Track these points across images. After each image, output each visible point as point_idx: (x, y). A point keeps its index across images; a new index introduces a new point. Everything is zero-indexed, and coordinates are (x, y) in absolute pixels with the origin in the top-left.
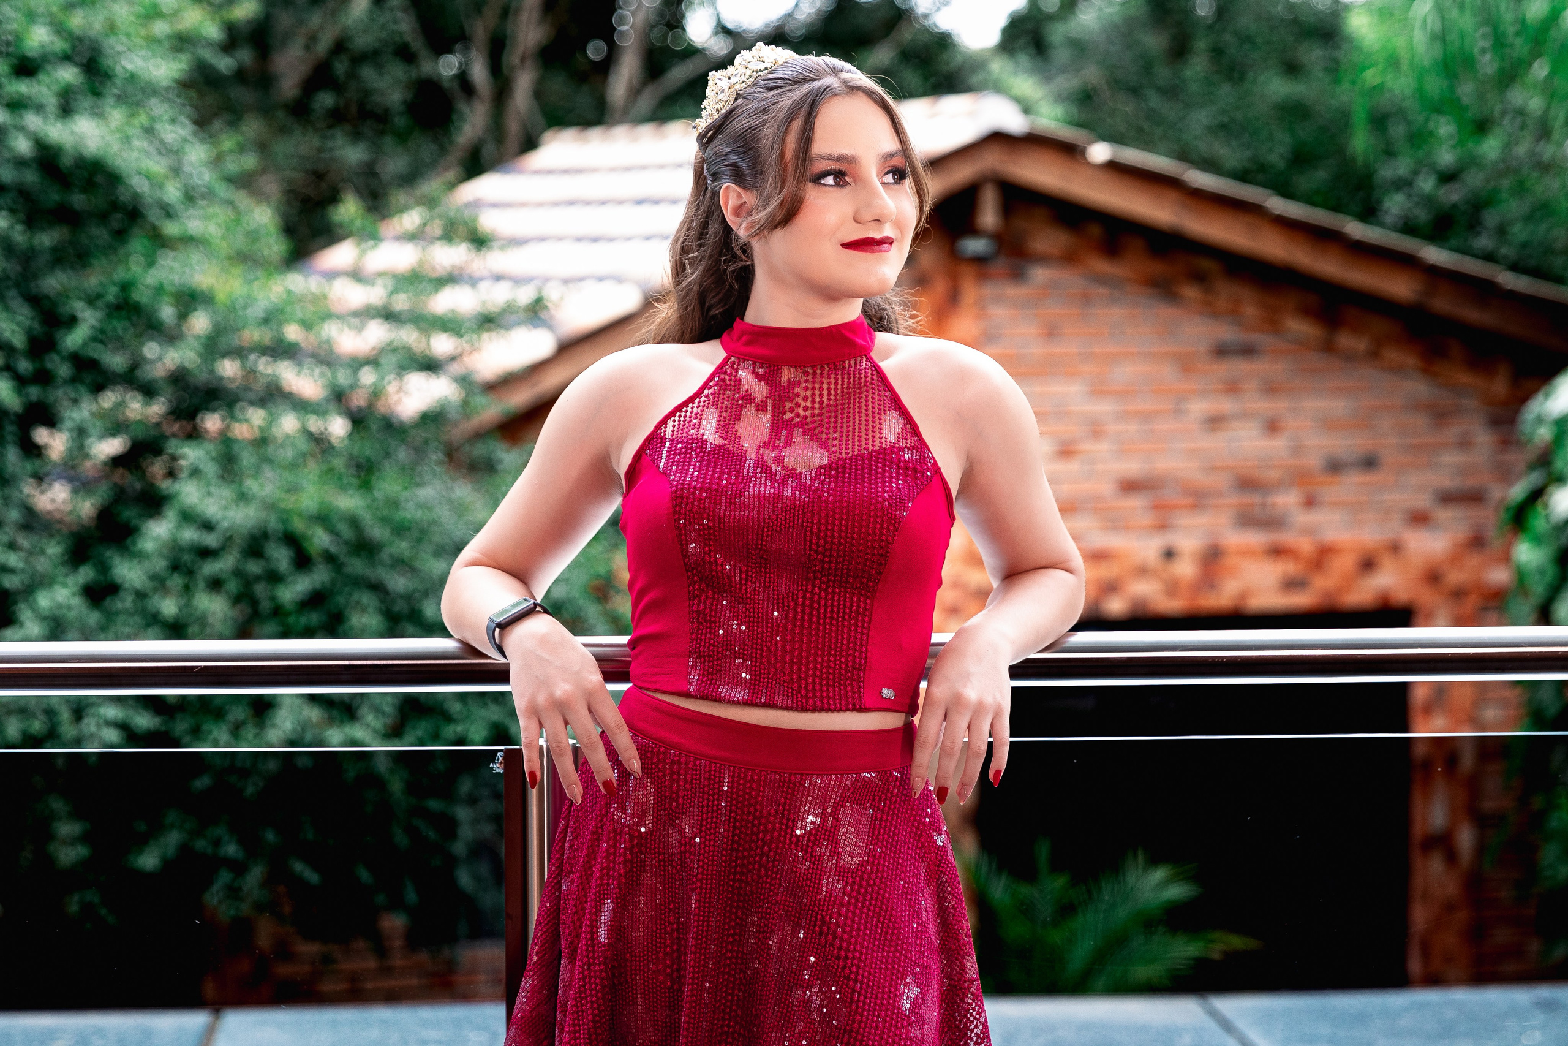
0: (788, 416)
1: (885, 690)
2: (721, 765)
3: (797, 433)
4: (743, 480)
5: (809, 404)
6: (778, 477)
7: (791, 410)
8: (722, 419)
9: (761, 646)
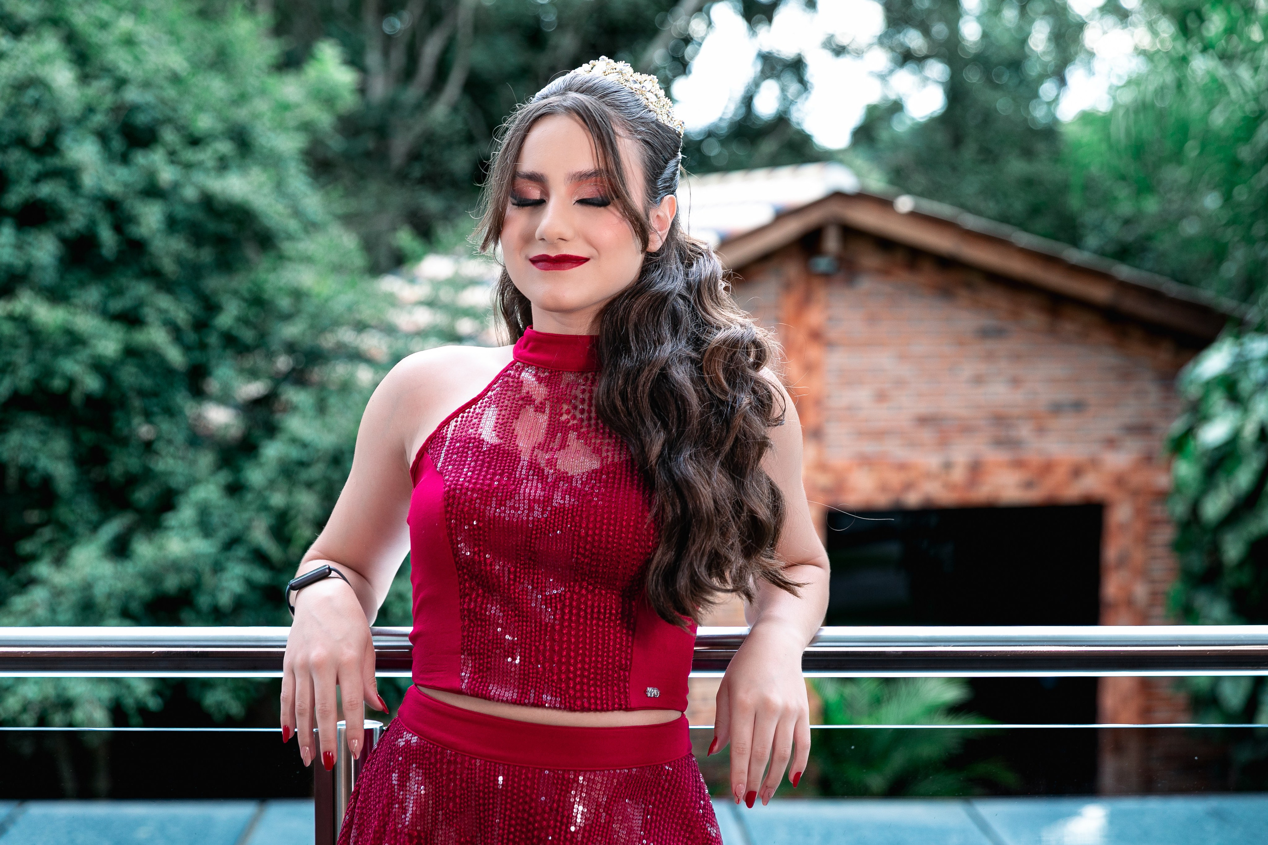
0: (564, 417)
1: (649, 689)
2: (496, 763)
3: (572, 435)
4: (514, 481)
5: (586, 407)
6: (549, 480)
7: (568, 412)
8: (501, 417)
9: (530, 645)
